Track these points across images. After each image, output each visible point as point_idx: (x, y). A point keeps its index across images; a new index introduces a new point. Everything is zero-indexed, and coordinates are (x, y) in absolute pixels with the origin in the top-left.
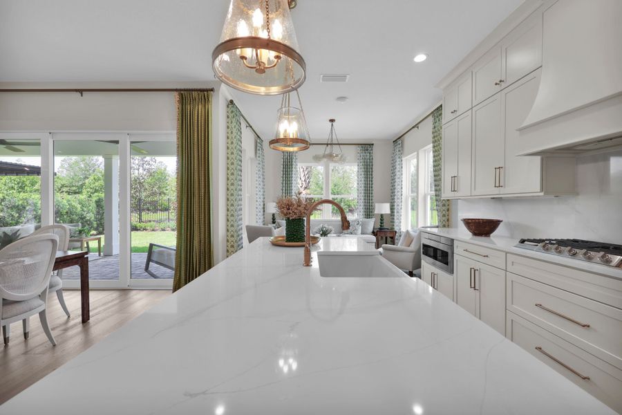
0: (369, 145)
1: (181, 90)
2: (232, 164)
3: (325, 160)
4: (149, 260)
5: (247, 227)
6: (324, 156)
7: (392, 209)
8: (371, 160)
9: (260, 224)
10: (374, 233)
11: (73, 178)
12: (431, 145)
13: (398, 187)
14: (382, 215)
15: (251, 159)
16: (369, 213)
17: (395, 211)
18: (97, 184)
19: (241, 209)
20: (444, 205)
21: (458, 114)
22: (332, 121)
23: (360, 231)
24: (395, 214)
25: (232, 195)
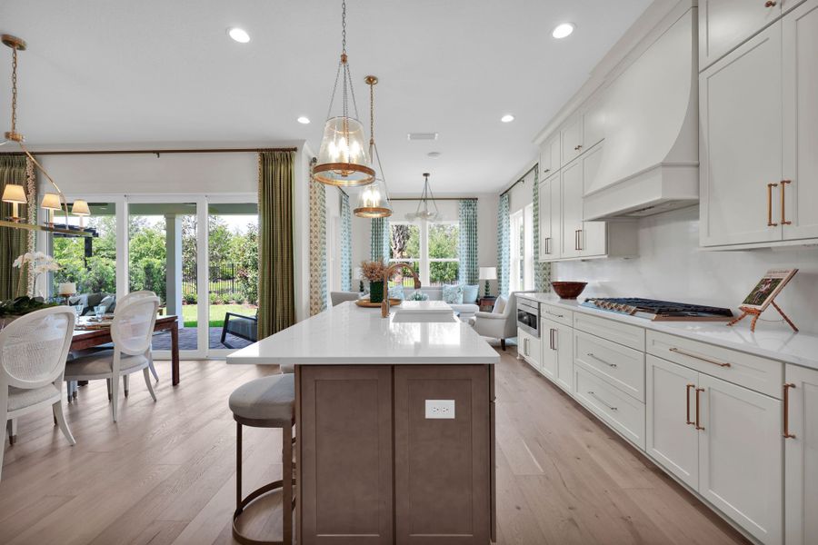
0: (473, 199)
1: (262, 150)
2: (316, 226)
3: (419, 218)
4: (225, 331)
5: (332, 293)
6: (417, 215)
7: (499, 274)
8: (475, 217)
9: (346, 290)
10: (478, 302)
11: (112, 240)
12: (532, 204)
13: (505, 249)
14: (487, 282)
15: (336, 218)
16: (473, 280)
17: (502, 276)
18: (142, 246)
19: (325, 275)
20: (545, 269)
21: (551, 173)
22: (426, 175)
23: (461, 300)
24: (503, 279)
25: (316, 259)
